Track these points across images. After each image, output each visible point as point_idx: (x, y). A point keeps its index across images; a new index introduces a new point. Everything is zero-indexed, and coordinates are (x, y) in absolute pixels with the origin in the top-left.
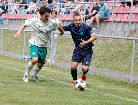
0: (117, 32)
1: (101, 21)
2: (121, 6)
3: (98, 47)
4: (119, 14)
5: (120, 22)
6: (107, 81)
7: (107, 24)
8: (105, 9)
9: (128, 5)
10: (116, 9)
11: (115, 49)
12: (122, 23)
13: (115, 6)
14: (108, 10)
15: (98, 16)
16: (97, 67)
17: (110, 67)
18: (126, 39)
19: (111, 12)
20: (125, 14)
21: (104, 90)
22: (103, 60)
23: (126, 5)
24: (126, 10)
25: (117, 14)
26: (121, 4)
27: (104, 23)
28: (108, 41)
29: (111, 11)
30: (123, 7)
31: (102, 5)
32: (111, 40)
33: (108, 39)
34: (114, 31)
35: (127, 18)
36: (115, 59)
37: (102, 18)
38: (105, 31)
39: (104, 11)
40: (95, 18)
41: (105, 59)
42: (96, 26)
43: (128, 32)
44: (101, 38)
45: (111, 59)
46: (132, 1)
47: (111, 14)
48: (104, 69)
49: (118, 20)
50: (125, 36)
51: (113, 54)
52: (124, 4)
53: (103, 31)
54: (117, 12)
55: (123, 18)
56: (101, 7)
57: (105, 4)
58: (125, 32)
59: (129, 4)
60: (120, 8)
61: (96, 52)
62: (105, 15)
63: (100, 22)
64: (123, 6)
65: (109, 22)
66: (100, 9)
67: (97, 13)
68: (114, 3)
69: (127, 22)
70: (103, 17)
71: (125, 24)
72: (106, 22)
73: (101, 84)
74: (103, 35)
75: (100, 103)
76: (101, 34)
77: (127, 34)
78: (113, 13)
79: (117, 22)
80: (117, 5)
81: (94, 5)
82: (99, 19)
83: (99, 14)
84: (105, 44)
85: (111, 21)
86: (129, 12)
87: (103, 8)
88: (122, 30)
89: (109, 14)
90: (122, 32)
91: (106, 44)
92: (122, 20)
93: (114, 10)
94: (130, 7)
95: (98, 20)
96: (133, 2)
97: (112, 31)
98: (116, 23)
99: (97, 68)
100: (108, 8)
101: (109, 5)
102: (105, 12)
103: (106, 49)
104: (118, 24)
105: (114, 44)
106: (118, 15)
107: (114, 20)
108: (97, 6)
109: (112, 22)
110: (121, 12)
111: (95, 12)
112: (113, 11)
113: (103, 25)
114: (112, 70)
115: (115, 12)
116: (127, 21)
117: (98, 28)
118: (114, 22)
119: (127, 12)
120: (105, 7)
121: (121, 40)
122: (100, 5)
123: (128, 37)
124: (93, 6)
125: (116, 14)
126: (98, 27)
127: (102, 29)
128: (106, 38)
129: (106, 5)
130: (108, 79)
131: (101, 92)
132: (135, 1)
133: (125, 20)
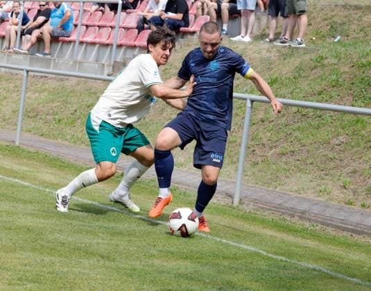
0: (86, 64)
1: (55, 39)
2: (96, 10)
3: (46, 93)
4: (91, 26)
5: (93, 44)
6: (60, 166)
7: (65, 46)
8: (63, 15)
9: (111, 10)
10: (87, 17)
11: (80, 100)
12: (97, 46)
13: (85, 11)
14: (70, 18)
15: (47, 29)
16: (42, 135)
17: (69, 137)
18: (105, 80)
19: (76, 23)
20: (104, 27)
21: (53, 184)
22: (54, 122)
23: (107, 9)
24: (107, 20)
25: (87, 26)
26: (97, 7)
27: (60, 43)
28: (67, 83)
29: (76, 20)
30: (101, 13)
31: (57, 6)
32: (73, 81)
33: (66, 77)
34: (79, 62)
35: (109, 36)
36: (80, 120)
37: (56, 35)
38: (61, 61)
39: (60, 20)
40: (41, 33)
41: (60, 120)
42: (44, 49)
43: (109, 65)
44: (53, 76)
45: (70, 120)
46: (120, 2)
47: (76, 26)
48: (56, 141)
49: (89, 39)
50: (102, 74)
51: (76, 111)
52: (104, 7)
53: (57, 61)
54: (89, 23)
55: (100, 35)
56: (55, 11)
57: (63, 4)
58: (103, 65)
59: (114, 7)
60: (96, 15)
61: (41, 105)
62: (64, 27)
63: (51, 42)
64: (101, 11)
65: (70, 42)
66: (53, 15)
67: (46, 22)
68: (82, 4)
69: (108, 45)
70: (59, 31)
71: (103, 49)
72: (64, 42)
73: (47, 173)
74: (56, 69)
75: (43, 211)
76: (52, 67)
77: (107, 71)
78: (79, 24)
79: (88, 43)
80: (89, 9)
81: (40, 6)
82: (51, 35)
83: (51, 25)
84: (60, 88)
85: (75, 42)
86: (112, 24)
87: (59, 12)
88: (97, 61)
89: (71, 25)
90: (97, 65)
91: (63, 88)
92: (97, 40)
93: (82, 19)
94: (116, 13)
95: (47, 38)
96: (123, 4)
97: (75, 62)
98: (85, 45)
99: (41, 138)
100: (69, 14)
101: (73, 7)
102: (63, 21)
103: (62, 99)
104: (89, 48)
105: (77, 88)
106: (90, 28)
107: (81, 39)
108: (47, 6)
109: (77, 43)
110: (97, 23)
111: (41, 19)
112: (80, 20)
113: (59, 47)
114: (72, 144)
115: (85, 22)
116: (107, 42)
117: (47, 54)
118: (81, 43)
119: (109, 24)
120: (63, 12)
121: (93, 81)
122: (52, 7)
123: (108, 75)
124: (39, 8)
125: (85, 27)
126: (47, 52)
127: (55, 55)
128: (62, 77)
129: (65, 6)
130: (64, 163)
131: (47, 190)
132: (127, 3)
133: (104, 40)
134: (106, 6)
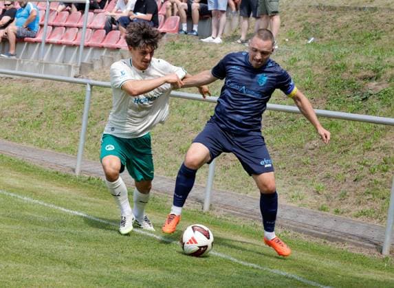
0: (52, 65)
1: (20, 39)
2: (63, 10)
3: (11, 95)
4: (58, 26)
5: (60, 44)
6: (25, 169)
7: (31, 46)
8: (29, 14)
9: (78, 10)
10: (53, 17)
11: (46, 103)
12: (64, 46)
13: (51, 11)
14: (36, 18)
15: (12, 29)
16: (7, 138)
17: (34, 140)
18: (71, 82)
19: (42, 23)
20: (70, 27)
21: (17, 188)
22: (19, 125)
24: (74, 20)
25: (54, 27)
26: (64, 6)
27: (26, 43)
28: (32, 85)
29: (42, 20)
30: (68, 12)
31: (23, 5)
32: (39, 83)
33: (32, 79)
34: (46, 63)
35: (76, 38)
36: (46, 123)
37: (21, 35)
38: (26, 63)
39: (25, 20)
40: (6, 33)
41: (25, 123)
42: (9, 50)
43: (76, 67)
44: (18, 77)
45: (36, 123)
46: (88, 2)
47: (42, 26)
48: (21, 144)
49: (55, 39)
50: (69, 76)
51: (41, 113)
52: (71, 7)
53: (22, 62)
54: (55, 23)
55: (67, 36)
56: (20, 10)
57: (29, 3)
58: (70, 66)
59: (81, 7)
60: (62, 15)
61: (6, 108)
62: (29, 27)
63: (16, 42)
64: (68, 10)
65: (36, 42)
66: (18, 15)
67: (11, 21)
68: (48, 3)
69: (74, 46)
70: (25, 31)
71: (69, 50)
72: (29, 42)
73: (12, 177)
74: (21, 70)
75: (8, 216)
76: (17, 69)
77: (74, 72)
78: (46, 25)
79: (54, 44)
80: (55, 9)
81: (5, 5)
82: (16, 35)
83: (17, 25)
84: (25, 90)
85: (40, 42)
86: (79, 24)
87: (24, 12)
88: (63, 62)
89: (37, 25)
90: (63, 66)
91: (29, 90)
92: (64, 41)
93: (48, 18)
94: (83, 13)
95: (12, 38)
96: (90, 4)
97: (41, 63)
98: (51, 45)
99: (6, 141)
100: (34, 14)
101: (38, 7)
102: (29, 20)
103: (27, 102)
104: (56, 49)
105: (44, 90)
106: (56, 29)
107: (47, 40)
108: (12, 6)
109: (43, 44)
110: (64, 24)
111: (6, 19)
112: (46, 20)
114: (38, 148)
115: (51, 22)
116: (74, 43)
117: (12, 55)
118: (48, 43)
119: (75, 24)
120: (29, 12)
121: (60, 82)
122: (18, 6)
123: (75, 77)
124: (4, 7)
125: (51, 28)
126: (12, 52)
127: (20, 57)
128: (27, 78)
129: (31, 5)
130: (29, 167)
131: (12, 195)
132: (94, 2)
133: (71, 41)
134: (73, 6)
